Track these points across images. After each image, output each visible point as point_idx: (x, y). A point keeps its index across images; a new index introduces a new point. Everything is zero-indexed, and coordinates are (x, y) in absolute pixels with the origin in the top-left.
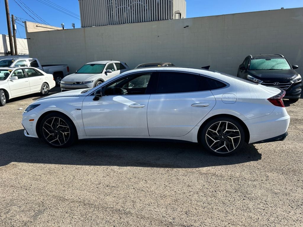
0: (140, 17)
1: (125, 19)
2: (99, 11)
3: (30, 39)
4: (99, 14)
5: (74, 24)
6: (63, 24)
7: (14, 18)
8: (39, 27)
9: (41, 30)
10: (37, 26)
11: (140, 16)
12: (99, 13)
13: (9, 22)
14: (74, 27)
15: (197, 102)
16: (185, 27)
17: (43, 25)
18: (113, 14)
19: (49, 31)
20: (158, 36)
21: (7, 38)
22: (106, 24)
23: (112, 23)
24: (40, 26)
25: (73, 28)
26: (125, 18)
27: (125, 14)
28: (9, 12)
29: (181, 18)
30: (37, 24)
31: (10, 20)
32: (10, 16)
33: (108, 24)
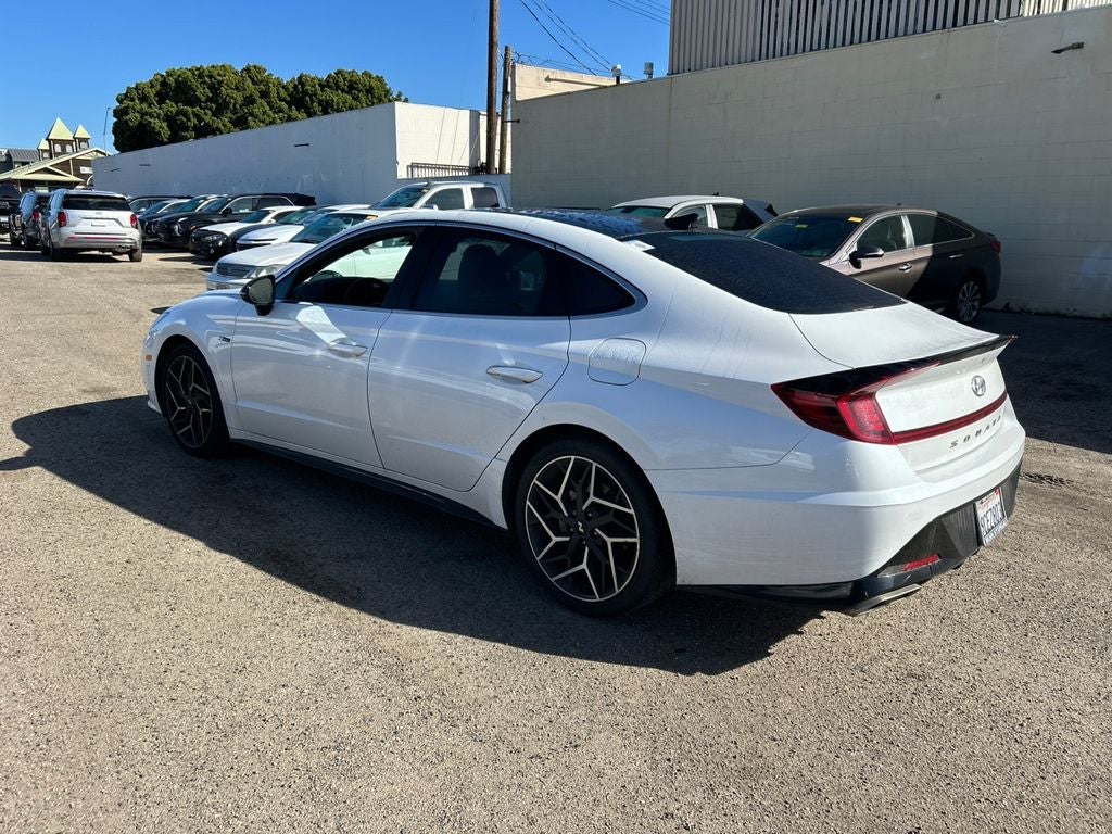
0: (880, 19)
1: (820, 33)
2: (732, 10)
3: (518, 121)
4: (732, 21)
5: (651, 65)
6: (619, 67)
7: (512, 56)
8: (555, 80)
9: (552, 90)
10: (548, 79)
11: (880, 13)
12: (732, 15)
13: (494, 70)
14: (651, 74)
15: (507, 362)
16: (1057, 52)
17: (569, 76)
18: (777, 16)
19: (569, 93)
20: (938, 97)
21: (483, 121)
22: (750, 58)
23: (767, 52)
24: (559, 78)
25: (646, 77)
26: (821, 29)
27: (822, 14)
28: (498, 38)
29: (1069, 8)
30: (549, 72)
31: (499, 62)
32: (500, 52)
33: (757, 57)
